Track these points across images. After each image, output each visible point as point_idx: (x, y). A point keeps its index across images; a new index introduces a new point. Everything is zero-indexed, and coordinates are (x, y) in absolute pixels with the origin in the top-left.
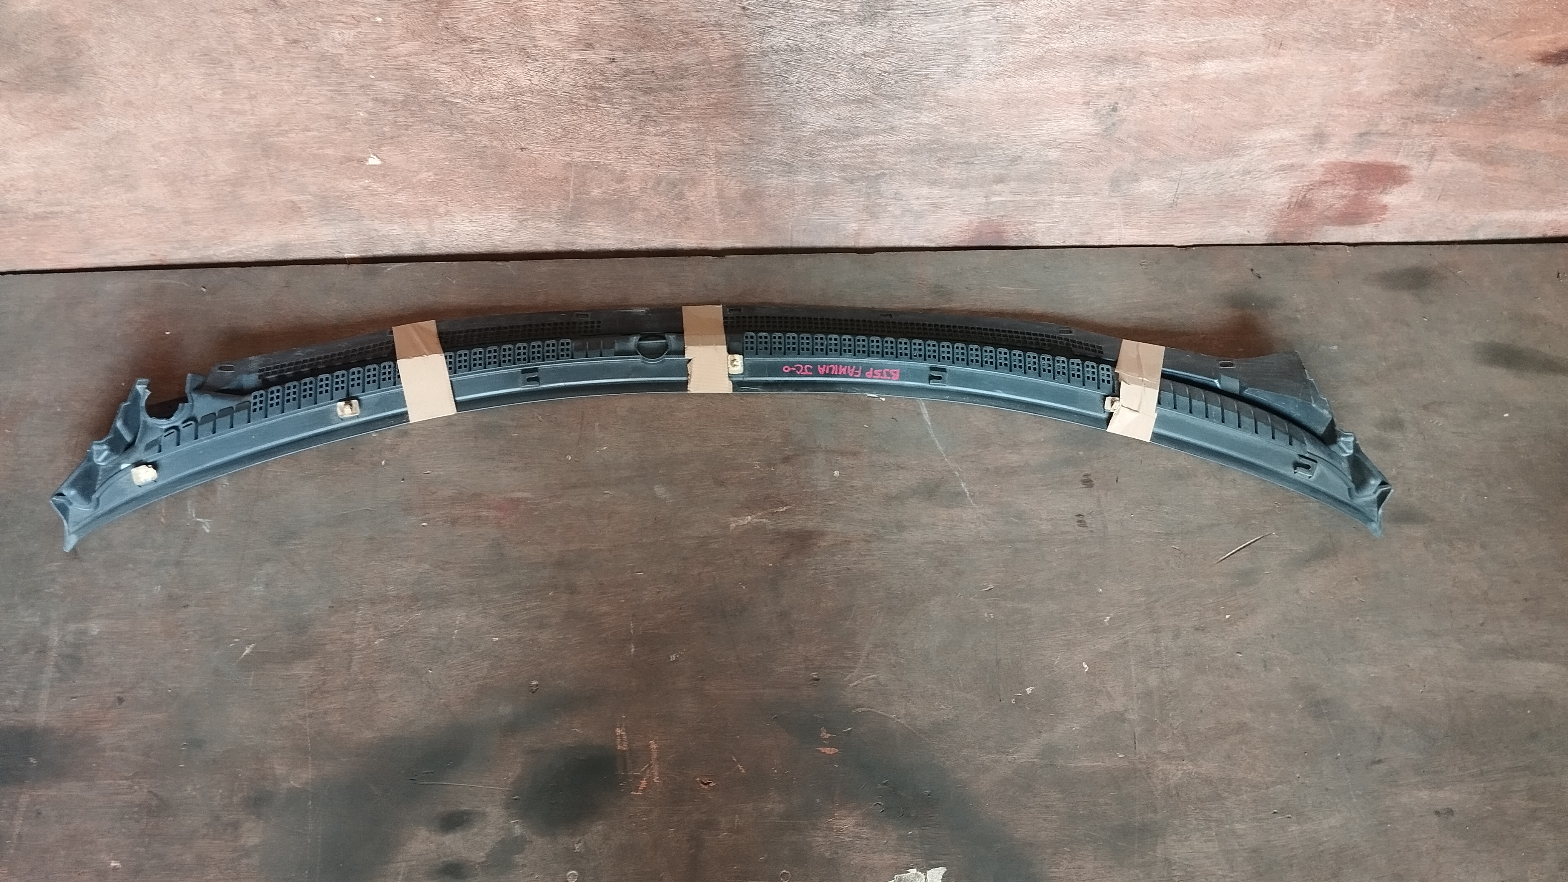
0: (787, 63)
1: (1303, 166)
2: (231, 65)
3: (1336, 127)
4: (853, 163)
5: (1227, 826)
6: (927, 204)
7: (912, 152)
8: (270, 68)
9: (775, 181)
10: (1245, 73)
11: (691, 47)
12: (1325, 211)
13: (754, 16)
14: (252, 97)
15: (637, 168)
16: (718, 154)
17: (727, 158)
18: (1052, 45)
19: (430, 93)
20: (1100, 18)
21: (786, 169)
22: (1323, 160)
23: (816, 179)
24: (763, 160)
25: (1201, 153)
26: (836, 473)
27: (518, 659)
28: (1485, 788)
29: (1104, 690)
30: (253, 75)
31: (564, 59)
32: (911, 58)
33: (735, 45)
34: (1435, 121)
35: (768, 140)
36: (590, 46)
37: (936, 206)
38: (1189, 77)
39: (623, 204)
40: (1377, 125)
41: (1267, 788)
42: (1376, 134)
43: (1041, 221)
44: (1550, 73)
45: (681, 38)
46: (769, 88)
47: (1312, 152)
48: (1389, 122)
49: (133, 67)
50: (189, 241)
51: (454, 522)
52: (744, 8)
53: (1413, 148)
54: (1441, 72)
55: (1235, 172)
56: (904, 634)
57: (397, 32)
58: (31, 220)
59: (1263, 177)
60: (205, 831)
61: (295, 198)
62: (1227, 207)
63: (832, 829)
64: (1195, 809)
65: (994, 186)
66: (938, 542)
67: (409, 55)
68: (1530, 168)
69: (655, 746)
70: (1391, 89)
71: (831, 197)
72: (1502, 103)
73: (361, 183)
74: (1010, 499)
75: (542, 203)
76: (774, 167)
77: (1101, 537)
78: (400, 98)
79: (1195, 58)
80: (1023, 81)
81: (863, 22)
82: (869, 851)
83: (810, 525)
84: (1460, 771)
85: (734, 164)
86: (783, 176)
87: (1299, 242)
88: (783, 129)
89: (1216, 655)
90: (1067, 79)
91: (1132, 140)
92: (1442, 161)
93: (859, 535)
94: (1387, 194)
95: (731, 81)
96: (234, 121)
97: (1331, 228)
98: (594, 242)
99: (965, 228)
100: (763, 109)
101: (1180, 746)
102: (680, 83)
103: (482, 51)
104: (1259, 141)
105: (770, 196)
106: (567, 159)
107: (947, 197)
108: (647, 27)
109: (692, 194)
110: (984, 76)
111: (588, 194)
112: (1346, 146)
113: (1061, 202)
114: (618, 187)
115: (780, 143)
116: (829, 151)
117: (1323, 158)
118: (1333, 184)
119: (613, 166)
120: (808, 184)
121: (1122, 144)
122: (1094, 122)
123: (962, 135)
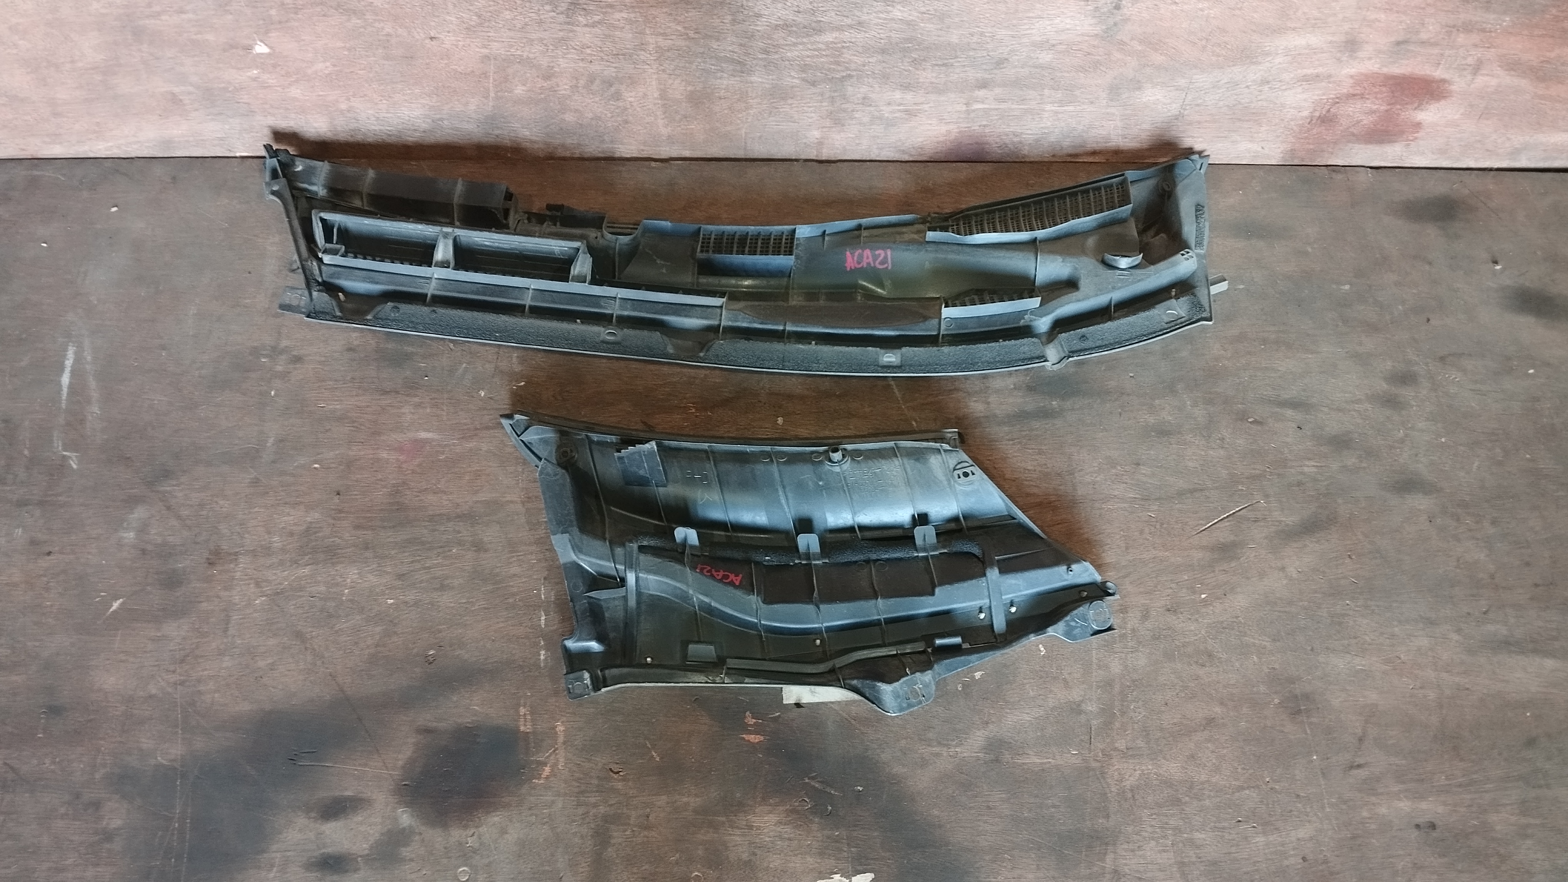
1: (1330, 76)
3: (1371, 34)
4: (814, 62)
6: (899, 111)
7: (883, 51)
9: (725, 82)
12: (1350, 127)
15: (565, 63)
16: (658, 48)
17: (669, 54)
21: (738, 68)
22: (1354, 70)
23: (773, 80)
24: (711, 58)
25: (1214, 59)
26: (781, 423)
27: (415, 625)
28: (1473, 799)
29: (1061, 677)
34: (1484, 31)
35: (717, 34)
39: (551, 104)
40: (1418, 32)
41: (1233, 793)
42: (1416, 43)
43: (1028, 132)
47: (1342, 61)
48: (1431, 30)
50: (60, 135)
53: (1456, 60)
55: (1251, 82)
59: (1284, 87)
60: (64, 810)
61: (176, 90)
62: (1240, 120)
65: (977, 92)
69: (562, 728)
71: (790, 101)
73: (249, 74)
75: (458, 100)
76: (723, 65)
85: (678, 61)
86: (735, 76)
87: (1317, 163)
89: (1187, 640)
91: (1135, 42)
92: (1487, 75)
94: (1422, 110)
97: (1357, 146)
99: (941, 139)
101: (1141, 743)
104: (1282, 47)
105: (720, 98)
106: (485, 51)
107: (922, 103)
109: (631, 94)
111: (510, 92)
112: (1381, 56)
113: (1052, 111)
114: (545, 84)
115: (731, 38)
116: (787, 48)
117: (1353, 68)
118: (1362, 98)
119: (538, 61)
120: (763, 85)
121: (1124, 47)
122: (1093, 21)
123: (940, 33)
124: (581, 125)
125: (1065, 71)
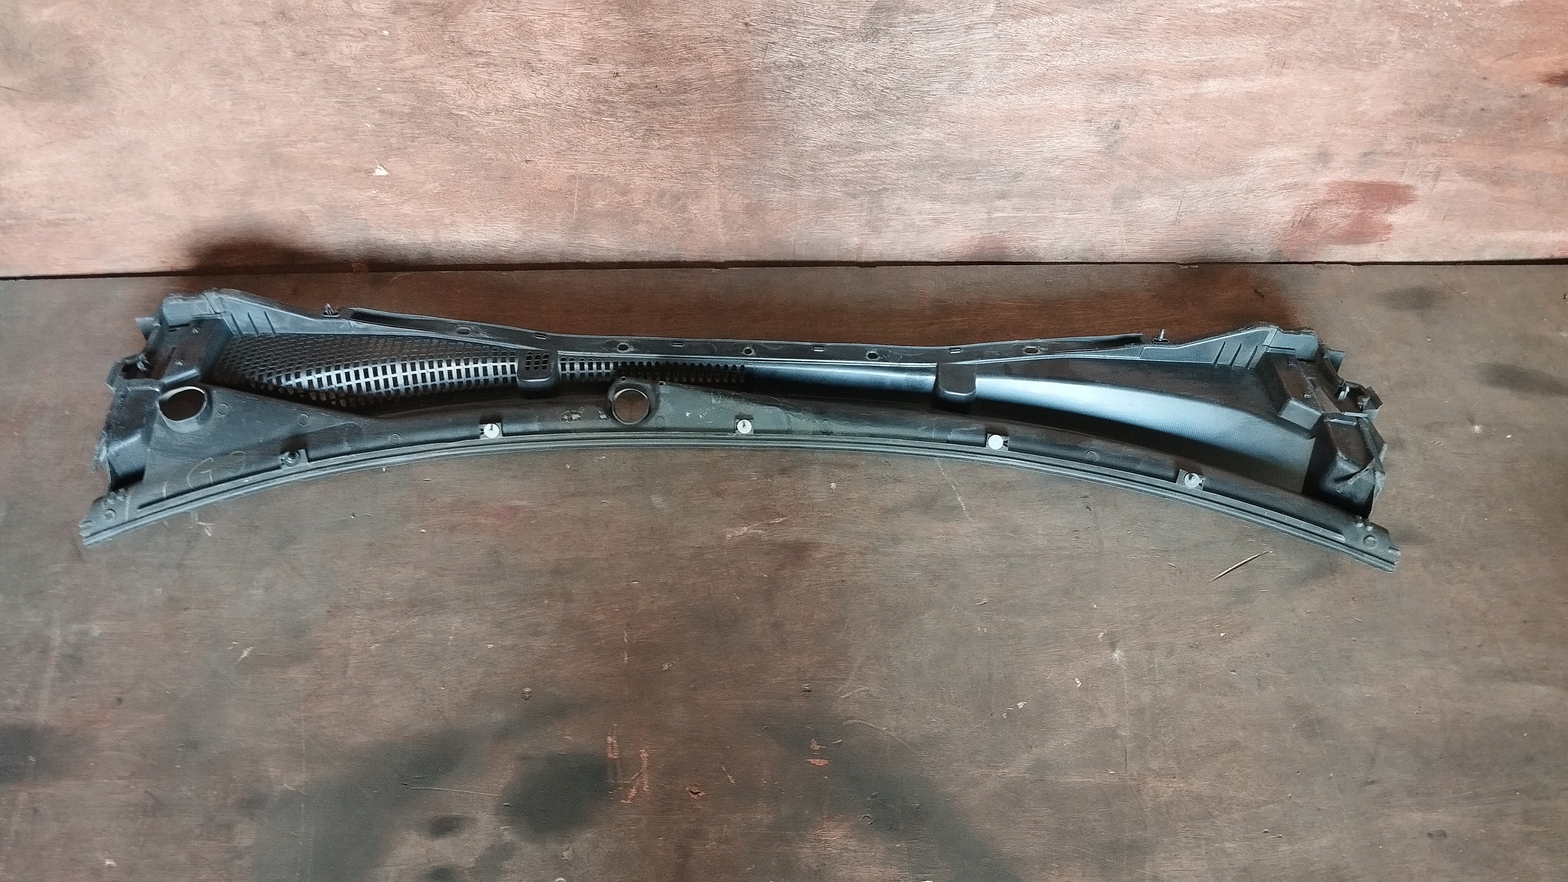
0: (790, 79)
1: (1307, 185)
2: (240, 77)
3: (1340, 146)
4: (854, 178)
5: (1217, 845)
6: (929, 219)
7: (915, 167)
8: (279, 80)
9: (777, 196)
10: (1248, 92)
11: (694, 63)
12: (1329, 230)
13: (756, 33)
14: (261, 108)
15: (640, 181)
16: (720, 167)
17: (730, 172)
18: (1054, 63)
19: (436, 106)
20: (1100, 36)
21: (789, 183)
23: (818, 193)
24: (766, 175)
25: (1204, 171)
26: (833, 485)
27: (512, 666)
28: (1479, 810)
29: (1097, 707)
30: (262, 87)
31: (569, 73)
32: (913, 74)
33: (737, 60)
34: (1440, 141)
35: (770, 154)
36: (594, 60)
37: (938, 222)
38: (1192, 97)
39: (627, 217)
40: (1382, 144)
41: (1259, 807)
42: (1381, 154)
43: (1044, 237)
44: (1557, 94)
45: (684, 54)
46: (771, 103)
47: (1316, 171)
48: (1393, 142)
49: (144, 78)
51: (453, 529)
52: (746, 24)
53: (1418, 168)
54: (1446, 92)
55: (1238, 190)
56: (897, 647)
57: (403, 46)
58: (44, 226)
59: (1267, 195)
60: (197, 832)
61: (304, 208)
62: (1230, 225)
63: (821, 841)
64: (1185, 827)
65: (997, 202)
66: (932, 555)
67: (416, 68)
68: (1537, 188)
69: (646, 755)
70: (1395, 108)
71: (833, 212)
72: (1508, 123)
73: (368, 194)
74: (1006, 514)
75: (546, 214)
76: (776, 181)
77: (1097, 553)
78: (406, 110)
79: (1198, 77)
80: (1025, 98)
81: (865, 38)
82: (856, 864)
83: (806, 537)
84: (1455, 792)
85: (737, 178)
86: (786, 191)
87: (1303, 260)
88: (786, 144)
89: (1210, 673)
90: (1068, 96)
91: (1134, 157)
92: (1447, 181)
93: (854, 547)
94: (1392, 213)
95: (734, 95)
96: (243, 132)
97: (1335, 247)
98: (598, 254)
99: (967, 242)
100: (766, 124)
101: (1172, 764)
102: (683, 97)
103: (487, 64)
104: (1263, 160)
105: (773, 210)
106: (572, 172)
107: (949, 212)
108: (650, 42)
109: (695, 207)
110: (986, 93)
111: (592, 206)
112: (1351, 166)
113: (1063, 218)
114: (622, 200)
115: (782, 158)
116: (831, 166)
117: (1327, 177)
118: (1337, 203)
119: (617, 179)
120: (811, 198)
121: (1124, 162)
122: (1096, 139)
123: (964, 151)
124: (651, 234)
125: (1073, 183)
